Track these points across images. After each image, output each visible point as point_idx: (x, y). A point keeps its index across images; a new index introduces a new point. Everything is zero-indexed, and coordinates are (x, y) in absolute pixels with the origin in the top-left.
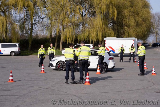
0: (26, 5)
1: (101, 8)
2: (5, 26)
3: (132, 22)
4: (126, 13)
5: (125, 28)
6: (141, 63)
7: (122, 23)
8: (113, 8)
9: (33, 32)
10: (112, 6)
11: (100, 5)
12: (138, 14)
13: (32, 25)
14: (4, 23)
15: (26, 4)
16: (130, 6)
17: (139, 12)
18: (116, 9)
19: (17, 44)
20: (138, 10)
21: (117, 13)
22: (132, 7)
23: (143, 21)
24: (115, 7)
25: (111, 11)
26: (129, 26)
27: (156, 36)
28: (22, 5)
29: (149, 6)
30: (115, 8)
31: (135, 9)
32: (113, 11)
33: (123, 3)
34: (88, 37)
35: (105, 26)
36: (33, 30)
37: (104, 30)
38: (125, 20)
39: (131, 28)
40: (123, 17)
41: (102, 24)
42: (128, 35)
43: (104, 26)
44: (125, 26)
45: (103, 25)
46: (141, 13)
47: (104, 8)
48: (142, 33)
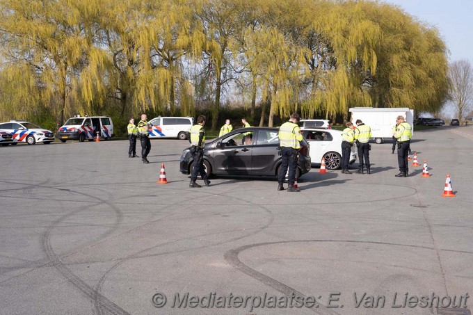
0: (208, 49)
1: (346, 53)
2: (169, 87)
3: (407, 78)
4: (394, 61)
5: (394, 89)
6: (401, 155)
7: (388, 81)
8: (369, 52)
9: (221, 97)
10: (369, 48)
11: (345, 48)
12: (419, 63)
13: (219, 84)
14: (167, 82)
15: (208, 46)
16: (405, 49)
17: (422, 60)
18: (377, 54)
19: (191, 119)
20: (419, 55)
21: (378, 62)
22: (408, 50)
23: (430, 76)
24: (374, 49)
25: (365, 58)
26: (400, 86)
27: (460, 104)
28: (199, 47)
29: (444, 47)
30: (374, 53)
31: (414, 53)
32: (370, 58)
33: (390, 43)
34: (321, 106)
35: (354, 86)
36: (221, 93)
37: (353, 94)
38: (394, 74)
39: (404, 89)
40: (390, 70)
41: (349, 82)
42: (398, 102)
43: (352, 85)
44: (393, 86)
45: (349, 85)
46: (425, 61)
47: (352, 52)
48: (427, 99)
